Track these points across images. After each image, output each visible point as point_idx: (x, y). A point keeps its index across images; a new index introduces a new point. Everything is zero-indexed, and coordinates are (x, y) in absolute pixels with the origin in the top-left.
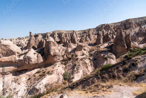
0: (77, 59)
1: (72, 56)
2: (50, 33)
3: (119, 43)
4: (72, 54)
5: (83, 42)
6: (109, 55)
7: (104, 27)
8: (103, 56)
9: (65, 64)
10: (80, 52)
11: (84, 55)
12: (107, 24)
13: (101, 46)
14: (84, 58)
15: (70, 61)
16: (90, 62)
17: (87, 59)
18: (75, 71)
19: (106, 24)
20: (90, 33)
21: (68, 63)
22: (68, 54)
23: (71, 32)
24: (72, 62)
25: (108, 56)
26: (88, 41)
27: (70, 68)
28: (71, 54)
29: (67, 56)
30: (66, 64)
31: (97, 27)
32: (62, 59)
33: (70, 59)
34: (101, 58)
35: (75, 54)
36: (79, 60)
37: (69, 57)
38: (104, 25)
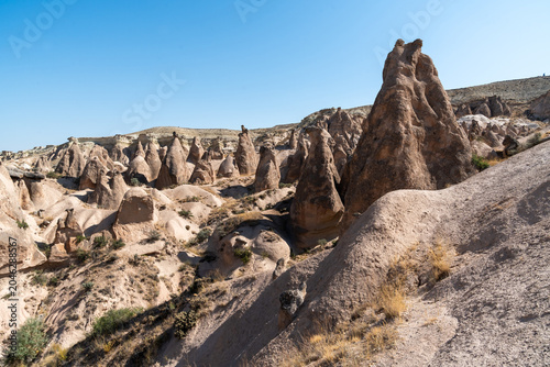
0: (112, 260)
1: (98, 244)
2: (129, 138)
3: (310, 191)
4: (99, 235)
5: (203, 179)
6: (260, 240)
7: (327, 121)
8: (236, 247)
9: (53, 284)
10: (143, 225)
11: (157, 239)
12: (339, 109)
13: (262, 197)
14: (153, 254)
15: (82, 270)
16: (181, 270)
17: (167, 257)
18: (75, 318)
19: (336, 107)
20: (244, 145)
21: (66, 277)
22: (72, 239)
23: (215, 137)
24: (86, 272)
25: (256, 244)
26: (228, 175)
27: (64, 303)
28: (93, 237)
29: (67, 247)
30: (56, 285)
31: (306, 119)
32: (39, 262)
33: (80, 259)
34: (228, 254)
35: (114, 236)
36: (120, 263)
37: (76, 252)
38: (328, 111)
